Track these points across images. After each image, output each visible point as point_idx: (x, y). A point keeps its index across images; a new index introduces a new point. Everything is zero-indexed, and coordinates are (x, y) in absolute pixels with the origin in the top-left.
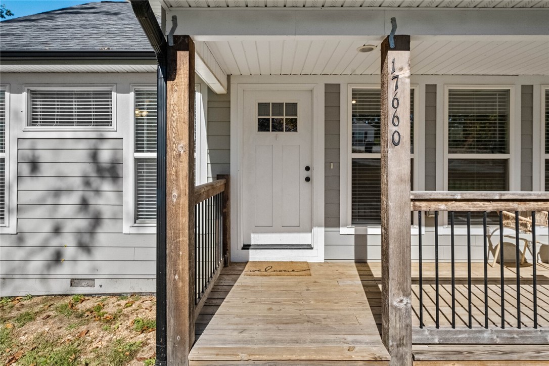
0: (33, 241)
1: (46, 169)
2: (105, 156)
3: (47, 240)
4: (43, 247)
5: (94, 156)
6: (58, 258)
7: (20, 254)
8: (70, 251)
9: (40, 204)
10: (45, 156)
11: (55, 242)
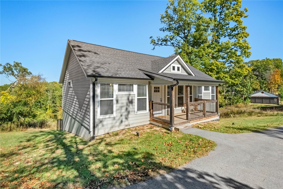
0: (117, 118)
1: (120, 102)
2: (130, 98)
3: (120, 118)
4: (119, 119)
5: (128, 99)
6: (122, 122)
7: (114, 122)
8: (124, 120)
9: (118, 110)
10: (119, 99)
11: (121, 118)
